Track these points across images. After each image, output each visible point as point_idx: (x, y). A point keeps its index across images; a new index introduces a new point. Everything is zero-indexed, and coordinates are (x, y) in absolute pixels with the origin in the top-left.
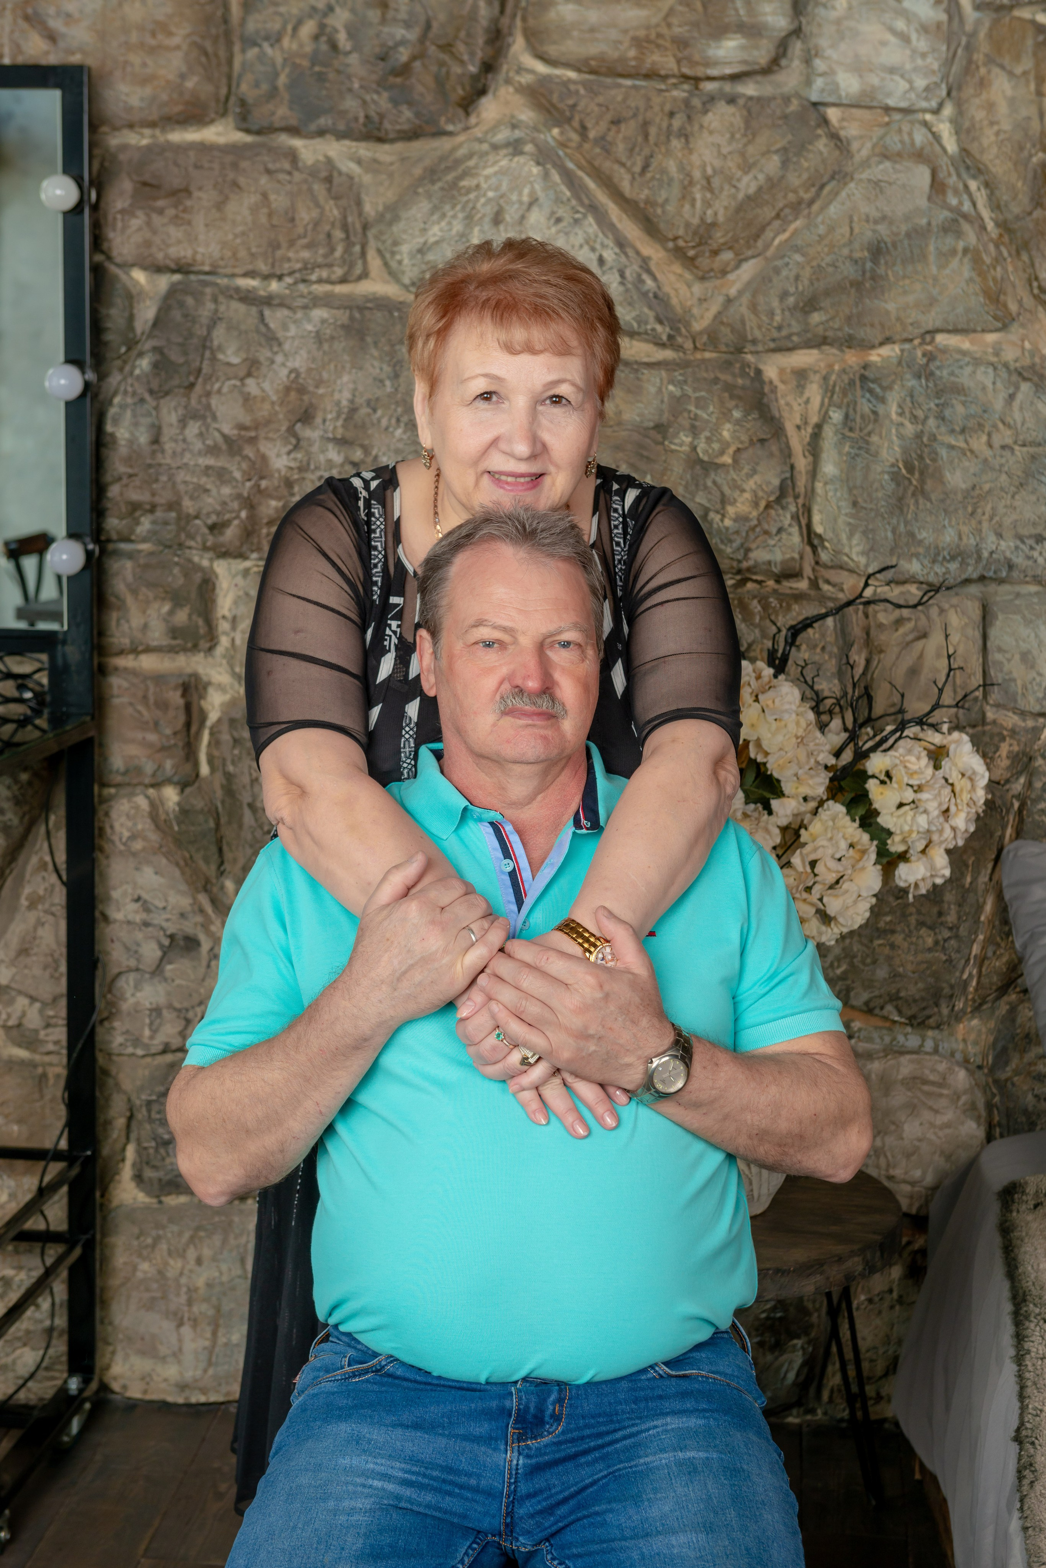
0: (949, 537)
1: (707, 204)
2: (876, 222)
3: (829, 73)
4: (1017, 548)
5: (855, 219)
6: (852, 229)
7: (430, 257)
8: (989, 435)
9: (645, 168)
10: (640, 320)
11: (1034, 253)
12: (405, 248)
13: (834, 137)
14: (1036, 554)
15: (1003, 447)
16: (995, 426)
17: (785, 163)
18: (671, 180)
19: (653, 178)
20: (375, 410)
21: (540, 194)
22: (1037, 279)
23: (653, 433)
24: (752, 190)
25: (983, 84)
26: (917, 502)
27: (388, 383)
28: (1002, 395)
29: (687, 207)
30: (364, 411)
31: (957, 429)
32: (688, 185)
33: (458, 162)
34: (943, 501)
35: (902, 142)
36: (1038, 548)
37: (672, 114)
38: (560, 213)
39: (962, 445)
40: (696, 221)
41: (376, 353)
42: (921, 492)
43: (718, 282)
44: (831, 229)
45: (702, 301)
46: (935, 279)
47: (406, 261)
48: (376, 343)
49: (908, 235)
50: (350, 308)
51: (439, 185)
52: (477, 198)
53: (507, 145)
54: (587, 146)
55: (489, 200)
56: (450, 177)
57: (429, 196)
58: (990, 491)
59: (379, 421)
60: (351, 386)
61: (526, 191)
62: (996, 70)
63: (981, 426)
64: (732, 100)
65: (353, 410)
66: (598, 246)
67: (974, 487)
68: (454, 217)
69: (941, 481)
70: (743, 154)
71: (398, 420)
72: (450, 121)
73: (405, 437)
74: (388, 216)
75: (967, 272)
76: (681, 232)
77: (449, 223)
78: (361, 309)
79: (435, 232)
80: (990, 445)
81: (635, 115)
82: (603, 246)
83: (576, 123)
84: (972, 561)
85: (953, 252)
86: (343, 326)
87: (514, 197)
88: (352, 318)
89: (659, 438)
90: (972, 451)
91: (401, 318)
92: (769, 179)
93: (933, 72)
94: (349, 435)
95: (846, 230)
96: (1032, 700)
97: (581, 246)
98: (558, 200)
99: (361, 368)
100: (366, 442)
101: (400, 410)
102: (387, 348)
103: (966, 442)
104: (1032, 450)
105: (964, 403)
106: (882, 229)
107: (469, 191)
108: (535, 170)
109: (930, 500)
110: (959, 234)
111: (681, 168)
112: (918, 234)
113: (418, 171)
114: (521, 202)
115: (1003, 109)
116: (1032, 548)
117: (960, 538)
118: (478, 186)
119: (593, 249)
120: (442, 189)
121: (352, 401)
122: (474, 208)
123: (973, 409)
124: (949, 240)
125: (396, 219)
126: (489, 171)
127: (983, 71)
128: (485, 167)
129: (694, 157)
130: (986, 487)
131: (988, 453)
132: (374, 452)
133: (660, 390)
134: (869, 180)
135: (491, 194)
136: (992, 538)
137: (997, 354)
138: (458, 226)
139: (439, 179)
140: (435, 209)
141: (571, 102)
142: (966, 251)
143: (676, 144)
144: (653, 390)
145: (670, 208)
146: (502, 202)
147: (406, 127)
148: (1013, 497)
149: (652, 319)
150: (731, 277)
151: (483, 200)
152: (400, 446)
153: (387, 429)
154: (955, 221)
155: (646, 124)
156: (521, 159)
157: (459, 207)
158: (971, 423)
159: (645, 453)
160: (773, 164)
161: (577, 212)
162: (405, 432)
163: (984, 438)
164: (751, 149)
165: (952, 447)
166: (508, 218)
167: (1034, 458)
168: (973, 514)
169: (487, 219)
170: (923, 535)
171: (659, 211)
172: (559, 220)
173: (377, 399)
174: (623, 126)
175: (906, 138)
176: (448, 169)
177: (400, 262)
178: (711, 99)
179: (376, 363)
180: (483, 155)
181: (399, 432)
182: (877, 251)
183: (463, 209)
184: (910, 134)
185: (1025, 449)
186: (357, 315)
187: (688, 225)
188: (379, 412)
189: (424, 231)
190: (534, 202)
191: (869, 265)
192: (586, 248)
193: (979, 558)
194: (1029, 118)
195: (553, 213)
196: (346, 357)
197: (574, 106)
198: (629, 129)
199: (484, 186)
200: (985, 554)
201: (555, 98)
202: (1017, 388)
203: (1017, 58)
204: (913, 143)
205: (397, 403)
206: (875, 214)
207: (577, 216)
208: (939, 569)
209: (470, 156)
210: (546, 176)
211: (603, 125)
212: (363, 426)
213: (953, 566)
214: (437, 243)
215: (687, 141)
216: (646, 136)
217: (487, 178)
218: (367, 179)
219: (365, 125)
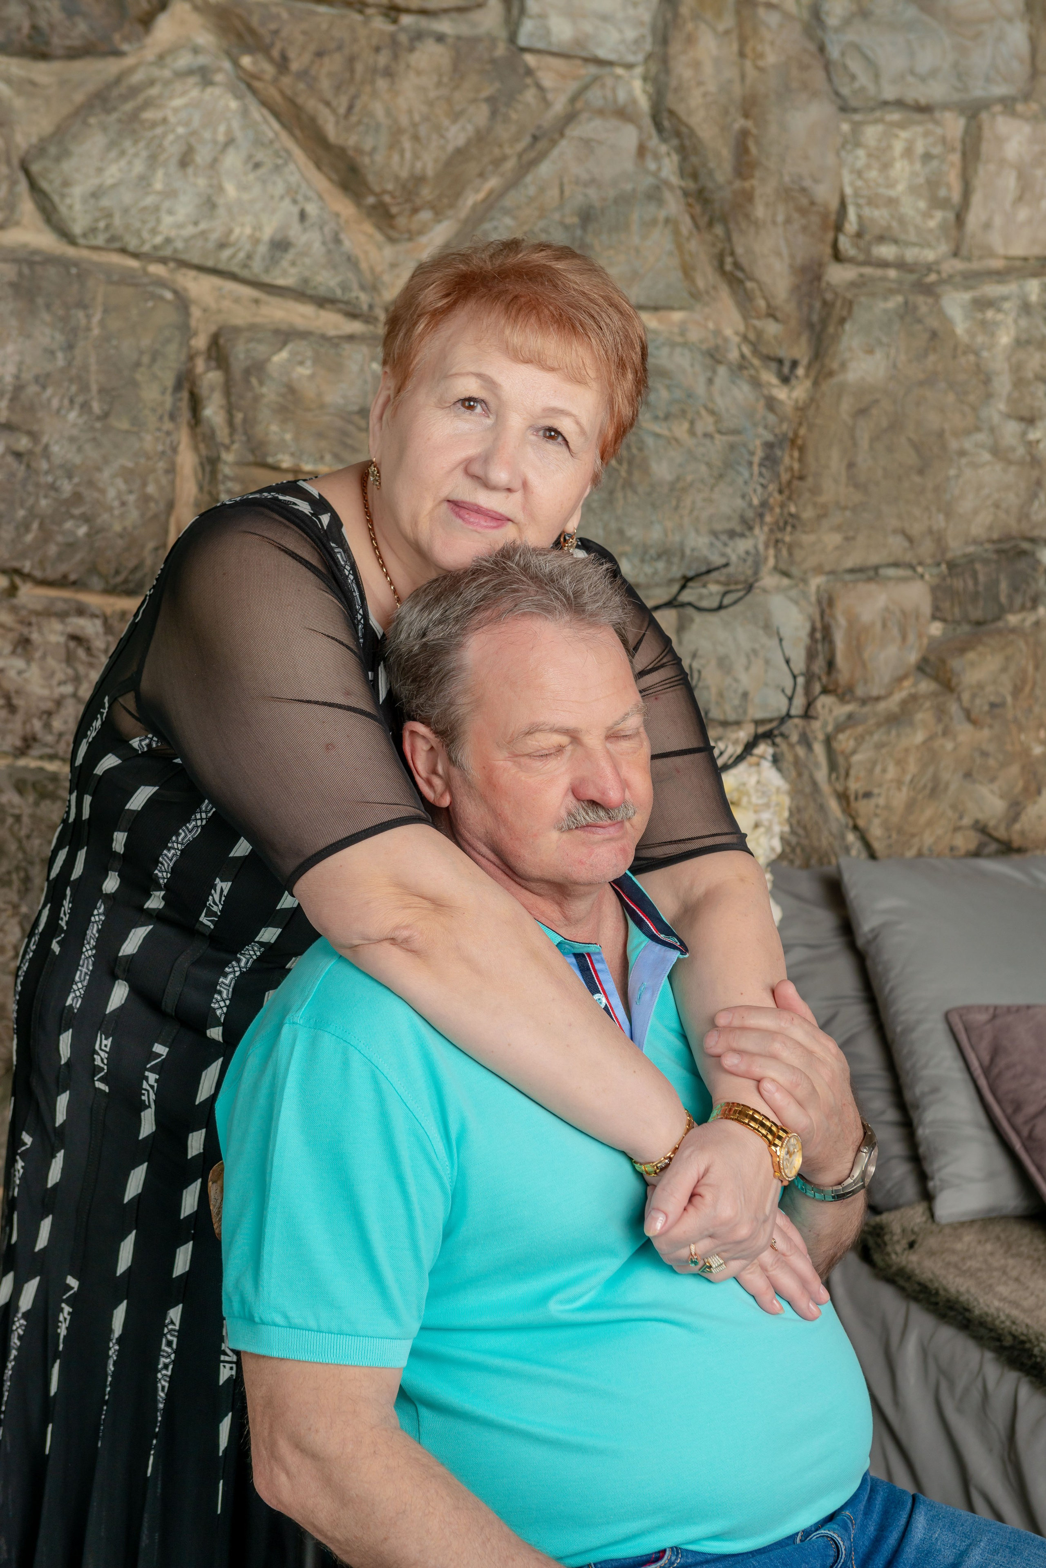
0: (655, 534)
1: (416, 156)
2: (586, 185)
3: (542, 16)
4: (712, 545)
5: (566, 180)
6: (562, 192)
7: (105, 202)
8: (692, 423)
9: (350, 108)
10: (345, 287)
11: (732, 226)
12: (77, 191)
13: (540, 88)
14: (728, 550)
15: (706, 435)
16: (698, 413)
17: (494, 113)
18: (378, 126)
19: (359, 122)
20: (44, 387)
21: (238, 134)
22: (732, 254)
23: (357, 419)
24: (461, 141)
25: (690, 40)
26: (625, 498)
27: (60, 355)
28: (702, 380)
29: (396, 158)
30: (33, 389)
31: (661, 414)
32: (397, 132)
33: (134, 91)
34: (649, 494)
35: (605, 98)
36: (731, 543)
37: (377, 49)
38: (260, 156)
39: (665, 432)
40: (404, 174)
41: (47, 317)
42: (628, 485)
43: (409, 245)
44: (542, 190)
45: (393, 266)
46: (637, 251)
47: (78, 207)
48: (48, 306)
49: (616, 201)
50: (16, 261)
51: (115, 116)
52: (164, 135)
53: (190, 72)
54: (286, 81)
55: (178, 138)
56: (129, 107)
57: (104, 129)
58: (691, 484)
59: (49, 400)
60: (17, 358)
61: (222, 129)
62: (703, 27)
63: (684, 412)
64: (440, 38)
65: (19, 388)
66: (300, 198)
67: (678, 479)
68: (136, 155)
69: (645, 470)
70: (449, 100)
71: (72, 401)
72: (127, 39)
73: (80, 421)
74: (53, 150)
75: (668, 245)
76: (390, 187)
77: (130, 163)
78: (31, 264)
79: (113, 173)
80: (692, 432)
81: (340, 48)
82: (307, 199)
83: (275, 53)
84: (676, 560)
85: (654, 222)
86: (12, 285)
87: (207, 135)
88: (20, 274)
89: (362, 423)
90: (676, 440)
91: (79, 276)
92: (478, 131)
93: (642, 23)
94: (16, 419)
95: (555, 192)
96: (728, 708)
97: (282, 198)
98: (259, 142)
99: (29, 336)
100: (36, 428)
101: (74, 388)
102: (61, 312)
103: (670, 429)
104: (731, 438)
105: (668, 387)
106: (592, 192)
107: (154, 125)
108: (234, 104)
109: (635, 492)
110: (660, 202)
111: (388, 113)
112: (625, 200)
113: (79, 97)
114: (215, 142)
115: (708, 69)
116: (725, 545)
117: (666, 535)
118: (165, 121)
119: (295, 202)
120: (120, 121)
121: (17, 377)
122: (160, 146)
123: (678, 394)
124: (651, 210)
125: (65, 154)
126: (177, 102)
127: (690, 26)
128: (171, 98)
129: (402, 102)
130: (689, 478)
131: (690, 442)
132: (45, 439)
133: (362, 370)
134: (581, 139)
135: (181, 130)
136: (693, 534)
137: (682, 333)
138: (139, 167)
139: (114, 109)
140: (112, 144)
141: (273, 26)
142: (667, 221)
143: (382, 84)
144: (354, 368)
145: (379, 158)
146: (193, 140)
147: (77, 43)
148: (712, 489)
149: (355, 286)
150: (424, 240)
151: (171, 137)
152: (75, 432)
153: (58, 411)
154: (658, 188)
155: (351, 60)
156: (217, 91)
157: (142, 144)
158: (675, 409)
159: (350, 442)
160: (481, 114)
161: (280, 157)
162: (80, 415)
163: (686, 426)
164: (457, 96)
165: (657, 436)
166: (198, 159)
167: (732, 447)
168: (677, 508)
169: (174, 161)
170: (631, 532)
171: (366, 160)
172: (257, 166)
173: (48, 375)
174: (326, 60)
175: (609, 94)
176: (124, 98)
177: (70, 207)
178: (419, 36)
179: (48, 331)
180: (167, 83)
181: (73, 416)
182: (587, 216)
183: (147, 146)
184: (614, 90)
185: (724, 438)
186: (26, 270)
187: (397, 178)
188: (49, 391)
189: (100, 170)
190: (230, 142)
191: (579, 233)
192: (287, 201)
193: (683, 556)
194: (730, 81)
195: (250, 157)
196: (14, 322)
197: (276, 32)
198: (333, 64)
199: (172, 119)
200: (688, 552)
201: (255, 21)
202: (714, 372)
203: (719, 15)
204: (615, 101)
205: (71, 380)
206: (585, 176)
207: (280, 162)
208: (648, 569)
209: (152, 83)
210: (245, 112)
211: (307, 58)
212: (31, 409)
213: (661, 565)
214: (114, 186)
215: (393, 83)
216: (352, 71)
217: (176, 110)
218: (18, 103)
219: (30, 37)
